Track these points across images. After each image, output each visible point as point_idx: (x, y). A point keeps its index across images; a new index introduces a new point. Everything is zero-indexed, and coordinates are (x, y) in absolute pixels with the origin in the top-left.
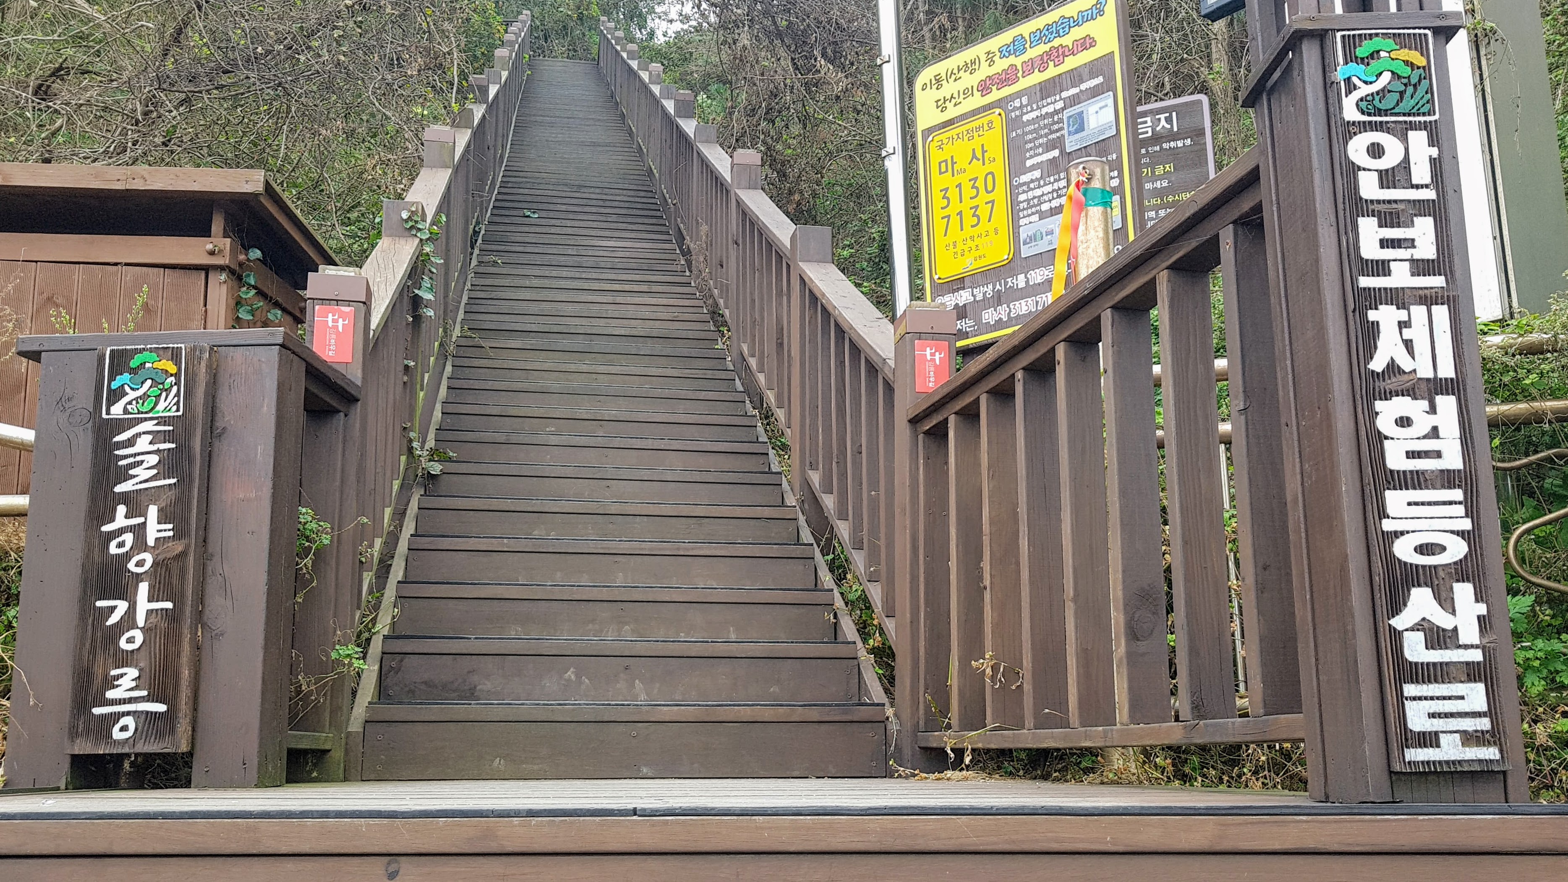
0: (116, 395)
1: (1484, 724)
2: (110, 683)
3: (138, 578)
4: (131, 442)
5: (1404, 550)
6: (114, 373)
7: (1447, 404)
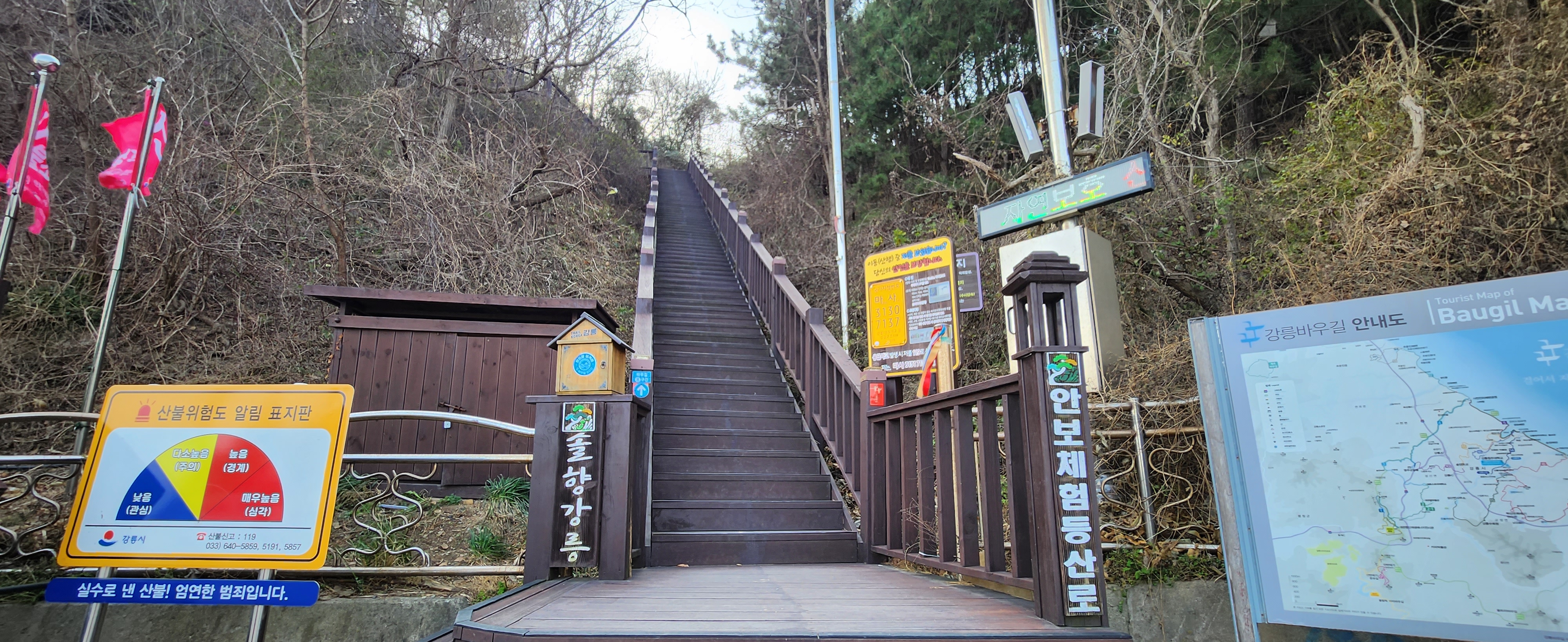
0: (568, 422)
1: (1095, 599)
2: (566, 538)
3: (577, 496)
4: (573, 442)
5: (1069, 539)
6: (567, 414)
7: (1084, 486)
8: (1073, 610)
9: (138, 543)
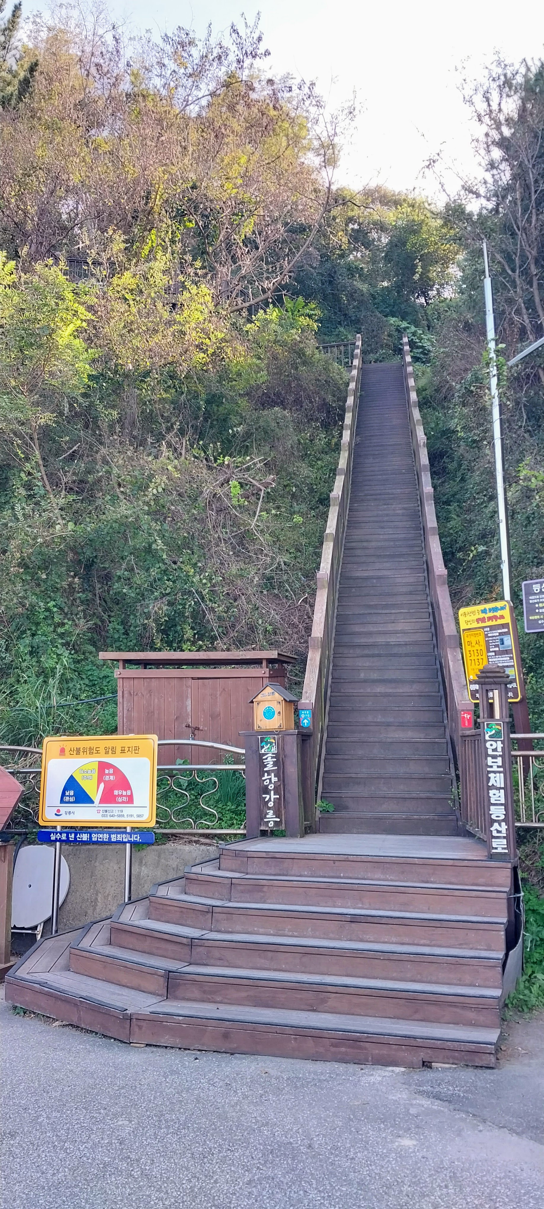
0: (263, 748)
1: (506, 846)
2: (267, 814)
3: (271, 790)
4: (266, 759)
5: (493, 817)
6: (261, 742)
7: (502, 791)
8: (494, 851)
9: (72, 815)
